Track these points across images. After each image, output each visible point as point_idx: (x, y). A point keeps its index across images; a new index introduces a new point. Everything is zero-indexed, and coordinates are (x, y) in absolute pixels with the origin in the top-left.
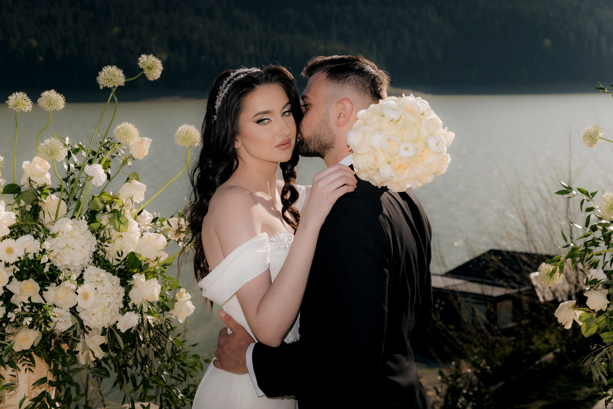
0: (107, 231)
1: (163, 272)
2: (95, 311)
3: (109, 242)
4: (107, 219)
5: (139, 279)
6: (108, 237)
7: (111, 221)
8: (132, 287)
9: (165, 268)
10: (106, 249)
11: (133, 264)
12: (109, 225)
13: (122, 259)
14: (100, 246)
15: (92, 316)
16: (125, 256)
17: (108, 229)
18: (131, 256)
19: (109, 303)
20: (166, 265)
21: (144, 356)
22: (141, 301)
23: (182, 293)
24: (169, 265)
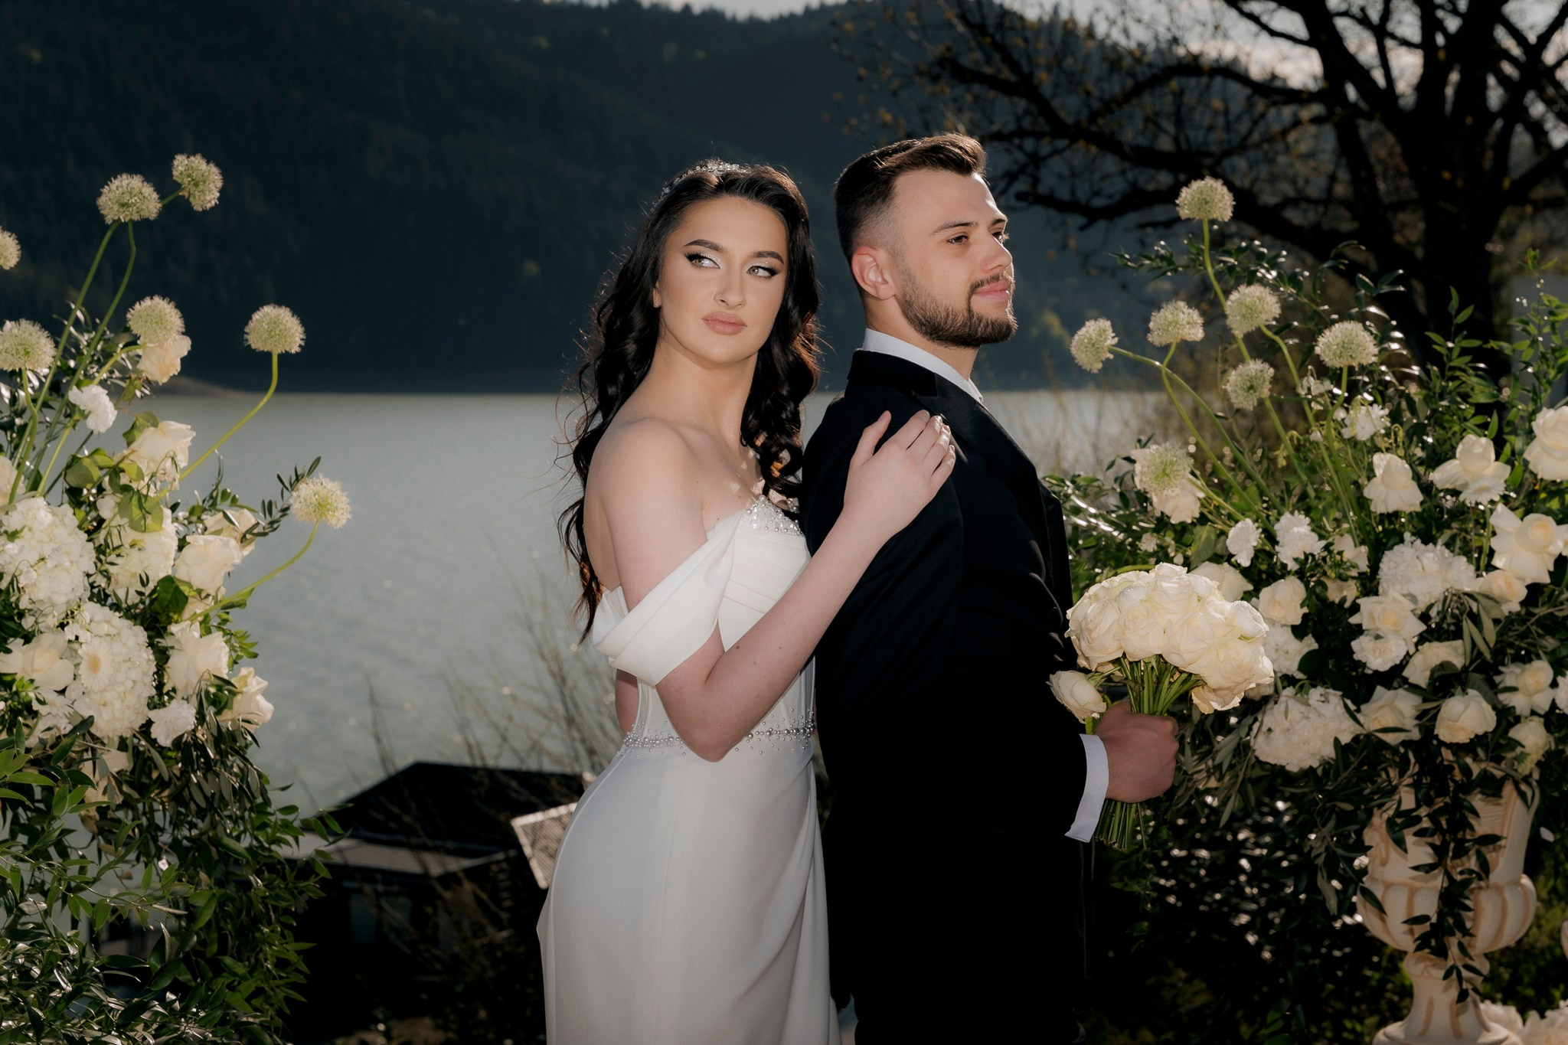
0: (115, 531)
1: (225, 621)
2: (109, 696)
3: (118, 555)
4: (114, 504)
5: (183, 631)
6: (117, 543)
7: (122, 508)
8: (170, 652)
9: (228, 613)
10: (112, 569)
11: (170, 601)
12: (118, 518)
13: (147, 591)
16: (151, 585)
17: (115, 527)
18: (167, 584)
19: (134, 682)
20: (232, 606)
21: (209, 795)
22: (195, 680)
23: (245, 677)
24: (239, 606)
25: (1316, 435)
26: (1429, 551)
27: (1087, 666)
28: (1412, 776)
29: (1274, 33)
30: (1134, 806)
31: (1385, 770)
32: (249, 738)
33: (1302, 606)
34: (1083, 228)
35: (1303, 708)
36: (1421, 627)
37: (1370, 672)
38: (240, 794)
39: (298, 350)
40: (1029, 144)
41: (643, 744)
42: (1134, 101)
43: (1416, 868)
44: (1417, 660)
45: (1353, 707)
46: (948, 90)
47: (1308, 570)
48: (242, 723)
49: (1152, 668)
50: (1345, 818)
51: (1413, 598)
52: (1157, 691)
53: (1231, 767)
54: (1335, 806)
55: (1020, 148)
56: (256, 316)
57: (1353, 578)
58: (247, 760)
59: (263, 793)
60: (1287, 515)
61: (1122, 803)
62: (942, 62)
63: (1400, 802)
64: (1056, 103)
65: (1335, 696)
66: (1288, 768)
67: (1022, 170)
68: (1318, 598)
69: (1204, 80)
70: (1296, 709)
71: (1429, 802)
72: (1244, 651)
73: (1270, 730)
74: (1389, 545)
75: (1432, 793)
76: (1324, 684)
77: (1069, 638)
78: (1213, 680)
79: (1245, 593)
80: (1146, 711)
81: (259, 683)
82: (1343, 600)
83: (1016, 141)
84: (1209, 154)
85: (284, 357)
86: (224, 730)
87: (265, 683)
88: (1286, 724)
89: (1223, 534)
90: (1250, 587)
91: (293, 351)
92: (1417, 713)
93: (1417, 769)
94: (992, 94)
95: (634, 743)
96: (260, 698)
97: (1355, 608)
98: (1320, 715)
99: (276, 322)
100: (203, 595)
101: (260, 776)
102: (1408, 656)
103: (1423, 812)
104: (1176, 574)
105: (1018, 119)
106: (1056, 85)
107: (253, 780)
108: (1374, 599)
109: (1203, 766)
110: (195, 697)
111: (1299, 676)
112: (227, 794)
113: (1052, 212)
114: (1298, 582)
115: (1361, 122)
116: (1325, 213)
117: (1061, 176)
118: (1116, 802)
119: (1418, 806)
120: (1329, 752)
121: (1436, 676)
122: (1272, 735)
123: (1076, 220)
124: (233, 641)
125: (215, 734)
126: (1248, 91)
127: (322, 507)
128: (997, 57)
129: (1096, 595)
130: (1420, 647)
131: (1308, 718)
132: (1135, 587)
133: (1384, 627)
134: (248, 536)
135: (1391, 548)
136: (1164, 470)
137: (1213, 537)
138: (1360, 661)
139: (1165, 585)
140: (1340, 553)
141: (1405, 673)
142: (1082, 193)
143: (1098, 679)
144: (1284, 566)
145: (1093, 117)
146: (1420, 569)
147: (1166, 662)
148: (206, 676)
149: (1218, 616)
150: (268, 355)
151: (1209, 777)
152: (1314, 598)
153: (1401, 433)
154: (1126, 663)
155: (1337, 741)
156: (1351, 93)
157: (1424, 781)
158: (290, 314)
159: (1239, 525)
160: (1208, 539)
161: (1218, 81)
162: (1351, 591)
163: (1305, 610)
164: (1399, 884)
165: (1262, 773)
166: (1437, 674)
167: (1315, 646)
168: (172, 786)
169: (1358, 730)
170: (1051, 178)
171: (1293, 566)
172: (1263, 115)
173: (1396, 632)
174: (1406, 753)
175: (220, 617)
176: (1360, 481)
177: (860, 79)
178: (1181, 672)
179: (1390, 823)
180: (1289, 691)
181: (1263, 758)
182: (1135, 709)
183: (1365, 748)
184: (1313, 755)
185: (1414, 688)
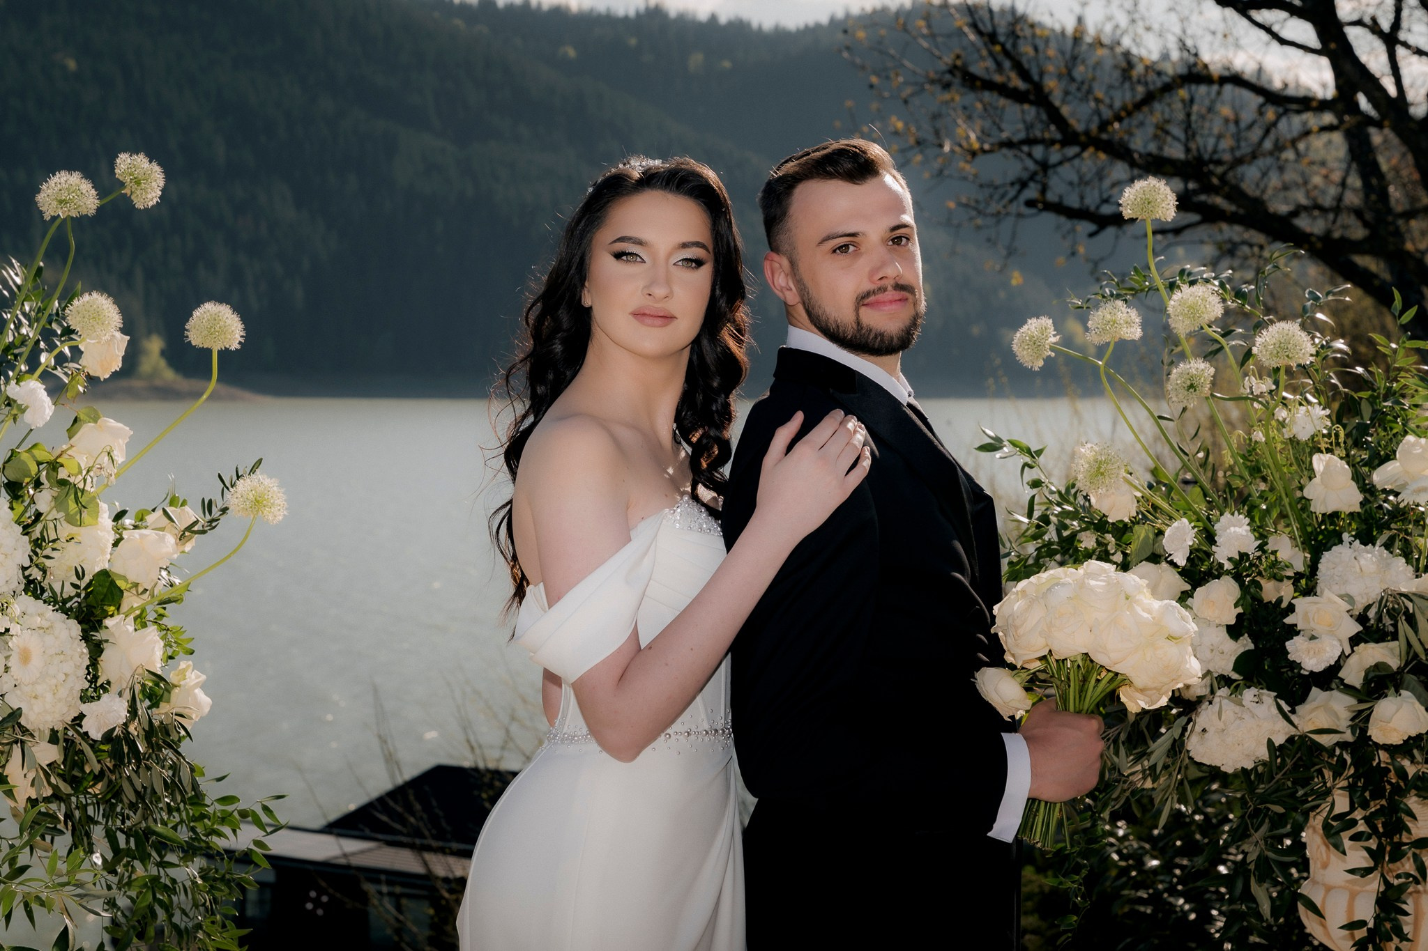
0: (51, 525)
1: (162, 616)
2: (39, 689)
3: (54, 549)
4: (50, 498)
5: (117, 626)
6: (53, 536)
7: (59, 503)
8: (105, 645)
9: (165, 608)
10: (48, 563)
11: (105, 595)
12: (54, 511)
13: (83, 584)
14: (35, 558)
15: (33, 701)
16: (87, 579)
17: (52, 521)
18: (102, 578)
19: (67, 675)
20: (169, 601)
21: (139, 788)
22: (128, 675)
23: (184, 671)
24: (175, 601)
25: (1259, 436)
26: (1368, 552)
27: (1014, 662)
28: (1348, 778)
29: (1283, 42)
30: (1058, 805)
31: (1320, 773)
32: (183, 733)
33: (1236, 606)
34: (1092, 235)
35: (1238, 709)
36: (1356, 628)
37: (1307, 673)
38: (172, 786)
39: (238, 347)
40: (1038, 151)
41: (563, 740)
42: (1145, 109)
43: (1352, 871)
44: (1353, 660)
45: (1286, 708)
46: (957, 98)
47: (1242, 569)
48: (175, 717)
49: (1079, 666)
50: (1278, 821)
51: (1349, 598)
52: (1082, 690)
53: (1166, 767)
54: (1268, 809)
55: (1030, 155)
56: (197, 313)
57: (1289, 578)
58: (179, 754)
59: (195, 786)
60: (1227, 515)
61: (1046, 803)
62: (953, 70)
63: (1333, 805)
64: (1065, 111)
65: (1268, 697)
66: (1223, 769)
67: (1032, 177)
68: (1254, 598)
69: (1215, 88)
70: (1229, 708)
71: (1365, 805)
72: (1172, 650)
73: (1204, 730)
74: (1329, 545)
75: (1367, 794)
76: (1258, 685)
77: (996, 635)
78: (1139, 679)
79: (1183, 593)
80: (1072, 708)
81: (197, 677)
82: (1280, 600)
83: (1025, 148)
84: (1219, 162)
85: (225, 354)
86: (156, 723)
87: (204, 677)
88: (1220, 725)
89: (1160, 533)
90: (1188, 587)
91: (233, 348)
92: (1351, 715)
93: (1352, 771)
94: (1002, 101)
95: (554, 739)
96: (198, 691)
97: (1291, 608)
98: (1253, 716)
99: (215, 319)
100: (140, 590)
101: (192, 770)
102: (1343, 657)
103: (1358, 814)
104: (1105, 571)
105: (1029, 127)
106: (1067, 93)
107: (185, 773)
108: (1308, 599)
109: (1139, 767)
110: (128, 690)
111: (1235, 676)
112: (159, 787)
113: (1062, 219)
114: (1233, 582)
115: (1372, 131)
116: (1334, 222)
117: (1071, 184)
118: (1040, 801)
119: (1353, 809)
120: (1264, 754)
121: (1370, 677)
122: (1206, 735)
123: (1085, 227)
124: (169, 636)
125: (147, 729)
126: (1261, 100)
127: (258, 503)
128: (1007, 64)
129: (1023, 591)
130: (1355, 648)
131: (1241, 719)
132: (1063, 585)
133: (1319, 628)
134: (187, 534)
135: (1329, 549)
136: (1099, 468)
137: (1151, 536)
138: (1294, 661)
139: (1092, 583)
140: (1274, 552)
141: (1341, 675)
142: (1091, 200)
143: (1025, 676)
144: (1221, 566)
145: (1104, 125)
146: (1358, 570)
147: (1092, 661)
148: (140, 671)
149: (1146, 615)
150: (208, 352)
151: (1144, 778)
152: (1248, 598)
153: (1342, 434)
154: (1052, 660)
155: (1270, 742)
156: (1363, 102)
157: (1359, 784)
158: (231, 312)
159: (1176, 524)
160: (1147, 537)
161: (1228, 88)
162: (1286, 591)
163: (1240, 610)
164: (1340, 887)
165: (1201, 774)
166: (1371, 675)
167: (1251, 646)
168: (106, 779)
169: (1293, 731)
170: (1060, 186)
171: (1228, 566)
172: (1274, 124)
173: (1331, 633)
174: (1341, 754)
175: (156, 612)
176: (1302, 481)
177: (871, 86)
178: (1109, 671)
179: (1326, 827)
180: (1224, 691)
181: (1198, 759)
182: (1060, 707)
183: (1299, 749)
184: (1248, 756)
185: (1348, 689)
